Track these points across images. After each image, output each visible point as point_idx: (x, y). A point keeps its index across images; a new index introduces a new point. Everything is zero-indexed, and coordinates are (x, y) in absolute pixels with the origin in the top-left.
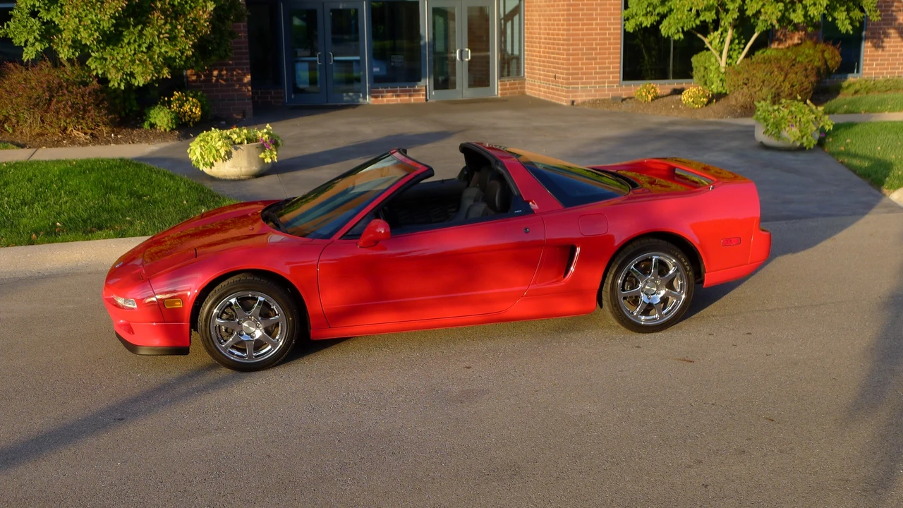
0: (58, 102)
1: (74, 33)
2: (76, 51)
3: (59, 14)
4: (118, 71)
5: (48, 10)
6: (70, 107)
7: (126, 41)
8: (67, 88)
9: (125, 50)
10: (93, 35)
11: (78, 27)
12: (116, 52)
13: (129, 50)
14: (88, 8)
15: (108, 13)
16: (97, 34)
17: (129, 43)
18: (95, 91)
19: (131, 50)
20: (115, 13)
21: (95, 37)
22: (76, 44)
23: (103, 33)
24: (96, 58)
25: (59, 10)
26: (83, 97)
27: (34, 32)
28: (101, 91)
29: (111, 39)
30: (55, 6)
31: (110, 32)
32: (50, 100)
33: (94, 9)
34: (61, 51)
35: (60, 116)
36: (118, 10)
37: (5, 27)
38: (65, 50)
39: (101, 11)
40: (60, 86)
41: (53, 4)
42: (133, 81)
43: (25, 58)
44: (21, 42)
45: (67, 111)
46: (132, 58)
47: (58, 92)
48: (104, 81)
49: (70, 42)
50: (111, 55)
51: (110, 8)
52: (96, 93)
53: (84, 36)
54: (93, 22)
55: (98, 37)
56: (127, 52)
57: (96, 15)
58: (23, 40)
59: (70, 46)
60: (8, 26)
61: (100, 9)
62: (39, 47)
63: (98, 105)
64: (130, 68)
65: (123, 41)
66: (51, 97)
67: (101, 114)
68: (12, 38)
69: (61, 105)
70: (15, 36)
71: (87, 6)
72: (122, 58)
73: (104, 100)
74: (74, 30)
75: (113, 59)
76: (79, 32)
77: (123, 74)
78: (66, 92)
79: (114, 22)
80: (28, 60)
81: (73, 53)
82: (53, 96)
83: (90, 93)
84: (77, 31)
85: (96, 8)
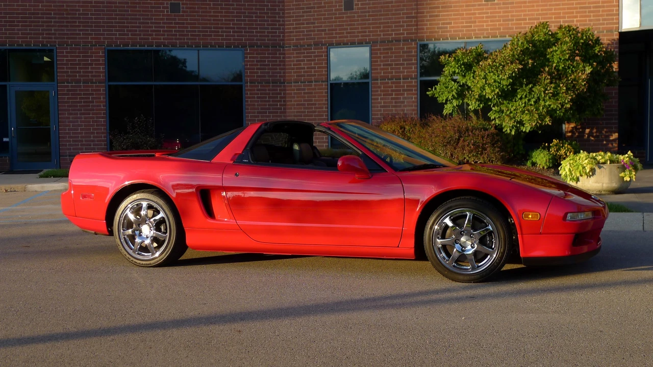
0: (464, 141)
1: (481, 90)
2: (481, 103)
3: (472, 78)
4: (511, 119)
5: (464, 76)
6: (473, 145)
7: (519, 96)
8: (472, 132)
9: (518, 103)
10: (495, 91)
11: (484, 86)
12: (510, 105)
13: (521, 103)
14: (493, 70)
15: (507, 74)
16: (498, 90)
17: (521, 98)
18: (493, 134)
19: (522, 104)
20: (512, 73)
21: (496, 92)
22: (482, 99)
23: (503, 91)
24: (495, 111)
25: (472, 75)
26: (483, 137)
27: (453, 91)
28: (497, 135)
29: (508, 95)
30: (470, 72)
31: (508, 89)
32: (459, 140)
33: (497, 71)
34: (470, 104)
35: (465, 152)
36: (514, 72)
37: (433, 89)
38: (473, 103)
39: (502, 72)
40: (467, 129)
41: (468, 71)
42: (522, 128)
43: (445, 112)
44: (443, 100)
45: (470, 147)
46: (522, 110)
47: (465, 133)
48: (499, 128)
49: (477, 97)
50: (507, 107)
51: (509, 70)
52: (493, 136)
53: (489, 93)
54: (495, 81)
55: (498, 93)
56: (519, 105)
57: (498, 76)
58: (445, 98)
59: (477, 100)
60: (435, 89)
61: (501, 71)
62: (455, 103)
63: (493, 145)
64: (521, 117)
65: (517, 96)
66: (460, 136)
67: (495, 152)
68: (437, 97)
69: (466, 143)
70: (439, 95)
71: (492, 68)
72: (514, 110)
73: (498, 141)
74: (481, 87)
75: (508, 110)
76: (484, 89)
77: (515, 121)
78: (470, 133)
79: (511, 81)
80: (447, 114)
81: (478, 104)
82: (461, 137)
83: (488, 135)
84: (483, 88)
85: (499, 70)
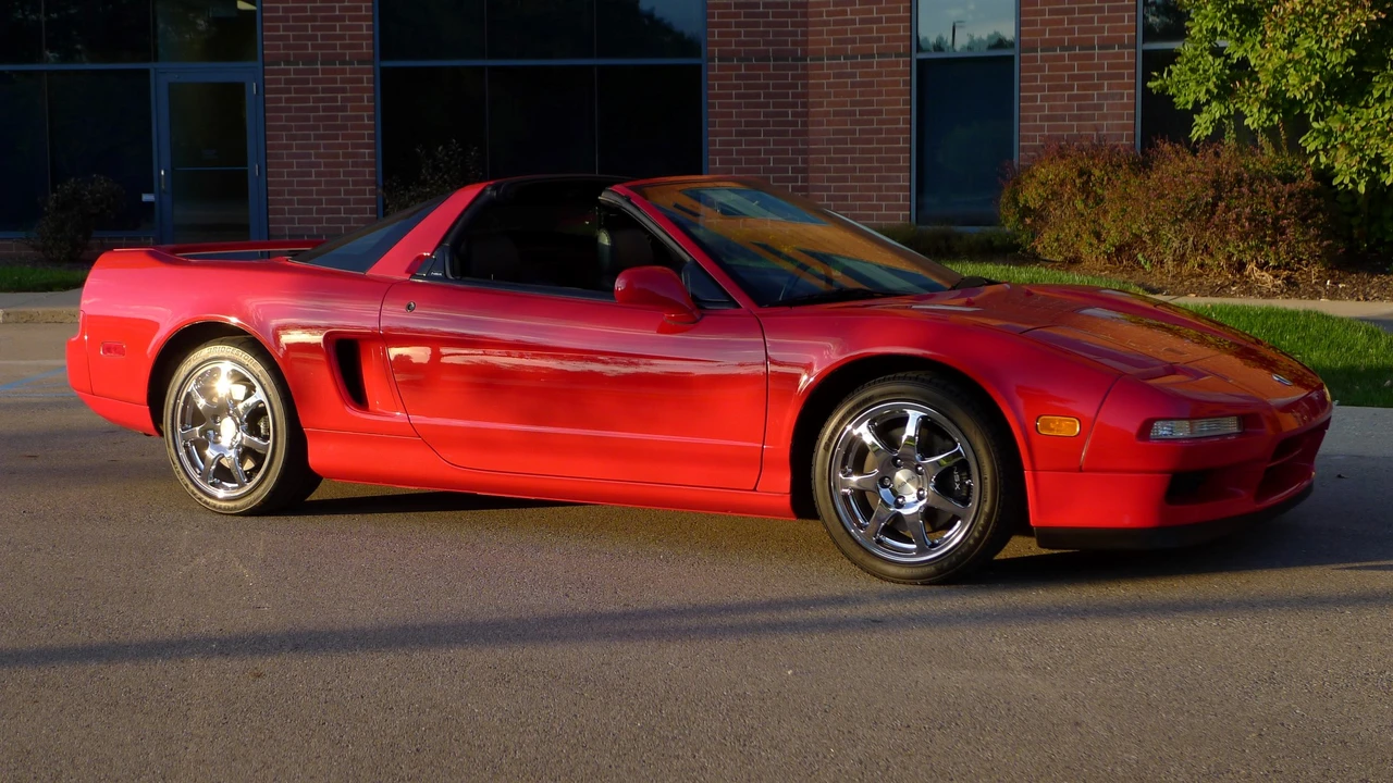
0: (1228, 209)
1: (1274, 78)
2: (1274, 112)
3: (1258, 46)
4: (1352, 152)
5: (1240, 41)
6: (1248, 219)
7: (1376, 94)
8: (1251, 185)
9: (1372, 111)
10: (1310, 81)
11: (1283, 67)
12: (1353, 117)
13: (1380, 112)
14: (1304, 25)
15: (1341, 35)
16: (1317, 78)
17: (1381, 99)
18: (1304, 193)
19: (1383, 116)
20: (1354, 34)
21: (1313, 83)
22: (1276, 101)
23: (1331, 79)
24: (1318, 131)
25: (1260, 37)
26: (1276, 201)
27: (1208, 81)
28: (1317, 193)
29: (1348, 88)
30: (1253, 31)
31: (1346, 76)
32: (1215, 205)
33: (1316, 29)
34: (1247, 112)
35: (1228, 237)
36: (1358, 29)
37: (1165, 75)
38: (1255, 110)
39: (1327, 31)
40: (1239, 181)
41: (1249, 28)
42: (1384, 176)
43: (1195, 134)
44: (1188, 102)
45: (1243, 226)
46: (1383, 129)
47: (1231, 191)
48: (1325, 175)
49: (1263, 95)
50: (1343, 121)
51: (1345, 25)
52: (1305, 196)
53: (1294, 86)
54: (1310, 55)
55: (1318, 84)
56: (1376, 117)
57: (1319, 41)
58: (1191, 98)
59: (1263, 103)
60: (1170, 73)
61: (1325, 27)
62: (1217, 110)
63: (1304, 219)
64: (1377, 148)
65: (1371, 94)
66: (1217, 198)
67: (1308, 237)
68: (1174, 96)
69: (1232, 215)
70: (1179, 91)
71: (1301, 22)
72: (1363, 129)
73: (1317, 209)
74: (1275, 71)
75: (1346, 129)
76: (1285, 76)
77: (1362, 159)
78: (1245, 190)
79: (1354, 53)
80: (1199, 138)
81: (1269, 115)
82: (1221, 198)
83: (1291, 195)
84: (1280, 73)
85: (1320, 26)
